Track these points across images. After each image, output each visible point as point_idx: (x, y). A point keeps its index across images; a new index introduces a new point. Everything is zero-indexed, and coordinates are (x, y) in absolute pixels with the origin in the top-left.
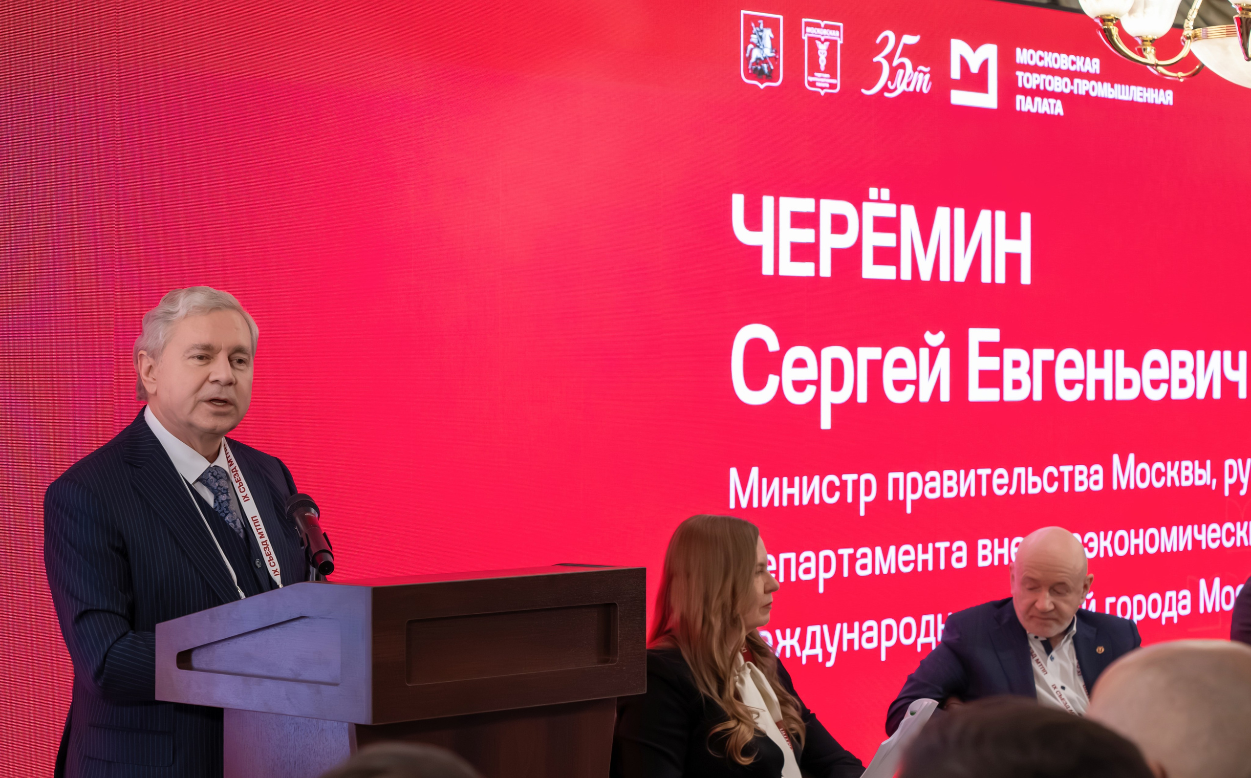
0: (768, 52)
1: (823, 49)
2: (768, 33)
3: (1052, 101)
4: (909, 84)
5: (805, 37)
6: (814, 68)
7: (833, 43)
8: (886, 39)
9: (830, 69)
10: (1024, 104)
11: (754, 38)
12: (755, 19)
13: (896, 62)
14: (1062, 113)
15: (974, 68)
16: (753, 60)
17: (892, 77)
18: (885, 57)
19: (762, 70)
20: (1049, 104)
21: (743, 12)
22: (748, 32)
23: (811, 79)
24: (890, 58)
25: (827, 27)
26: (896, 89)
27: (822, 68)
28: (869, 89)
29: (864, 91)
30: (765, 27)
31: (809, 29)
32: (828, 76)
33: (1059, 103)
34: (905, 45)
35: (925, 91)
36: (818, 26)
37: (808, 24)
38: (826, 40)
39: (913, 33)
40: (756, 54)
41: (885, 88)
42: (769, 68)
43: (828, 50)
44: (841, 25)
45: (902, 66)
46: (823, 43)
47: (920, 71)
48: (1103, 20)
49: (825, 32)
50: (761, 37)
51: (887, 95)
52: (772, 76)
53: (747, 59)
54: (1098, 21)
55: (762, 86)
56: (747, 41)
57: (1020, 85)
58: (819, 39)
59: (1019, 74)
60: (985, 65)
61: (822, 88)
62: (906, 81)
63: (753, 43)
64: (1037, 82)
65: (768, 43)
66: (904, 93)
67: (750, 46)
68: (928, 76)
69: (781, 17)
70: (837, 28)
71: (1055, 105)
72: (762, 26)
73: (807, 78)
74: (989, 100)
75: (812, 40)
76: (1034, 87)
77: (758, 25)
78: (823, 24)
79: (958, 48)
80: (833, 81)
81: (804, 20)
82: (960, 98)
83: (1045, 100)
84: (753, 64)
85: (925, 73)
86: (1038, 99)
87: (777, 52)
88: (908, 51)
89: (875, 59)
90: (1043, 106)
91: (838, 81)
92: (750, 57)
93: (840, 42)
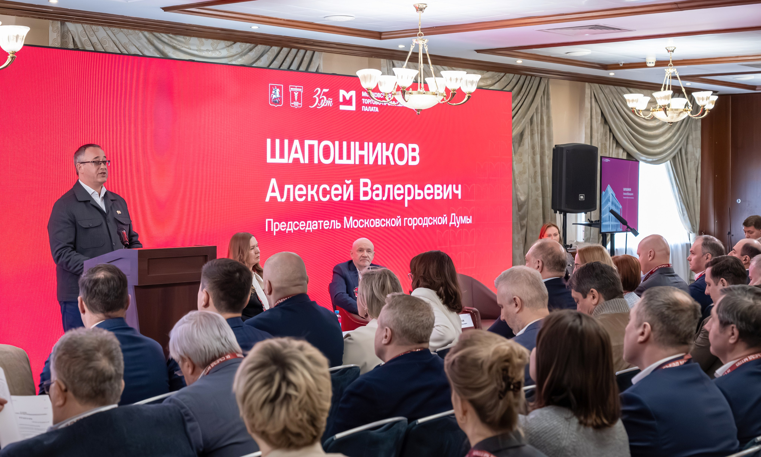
0: (278, 96)
1: (296, 94)
2: (278, 90)
3: (375, 108)
4: (325, 104)
5: (290, 91)
6: (293, 100)
7: (300, 92)
8: (317, 91)
9: (299, 100)
10: (365, 109)
11: (273, 92)
12: (274, 86)
13: (321, 98)
14: (378, 111)
15: (348, 98)
16: (273, 98)
17: (320, 102)
18: (317, 96)
19: (276, 101)
20: (374, 109)
21: (270, 84)
22: (272, 90)
23: (292, 103)
24: (319, 96)
25: (297, 88)
26: (321, 105)
27: (296, 100)
28: (312, 106)
29: (310, 106)
30: (277, 88)
31: (291, 89)
32: (298, 102)
33: (377, 108)
34: (324, 92)
35: (331, 106)
36: (295, 87)
37: (291, 87)
38: (297, 92)
39: (326, 88)
40: (274, 96)
41: (317, 105)
42: (278, 101)
43: (298, 95)
44: (302, 87)
45: (323, 98)
46: (296, 92)
47: (329, 100)
48: (368, 89)
49: (297, 89)
50: (276, 91)
51: (318, 107)
52: (280, 103)
53: (271, 99)
54: (366, 89)
55: (276, 106)
56: (271, 93)
57: (363, 103)
58: (295, 91)
59: (363, 99)
60: (351, 97)
61: (296, 106)
62: (324, 103)
63: (273, 93)
64: (369, 102)
65: (278, 93)
66: (324, 107)
67: (272, 94)
68: (331, 101)
69: (282, 85)
70: (301, 88)
71: (376, 109)
72: (276, 88)
73: (291, 103)
74: (353, 108)
75: (293, 92)
76: (368, 103)
77: (275, 88)
78: (296, 87)
79: (342, 92)
80: (300, 104)
81: (290, 86)
82: (342, 107)
83: (372, 107)
84: (273, 100)
85: (331, 100)
86: (370, 107)
87: (281, 95)
88: (325, 94)
89: (314, 97)
90: (372, 109)
91: (301, 104)
92: (272, 97)
93: (302, 92)
